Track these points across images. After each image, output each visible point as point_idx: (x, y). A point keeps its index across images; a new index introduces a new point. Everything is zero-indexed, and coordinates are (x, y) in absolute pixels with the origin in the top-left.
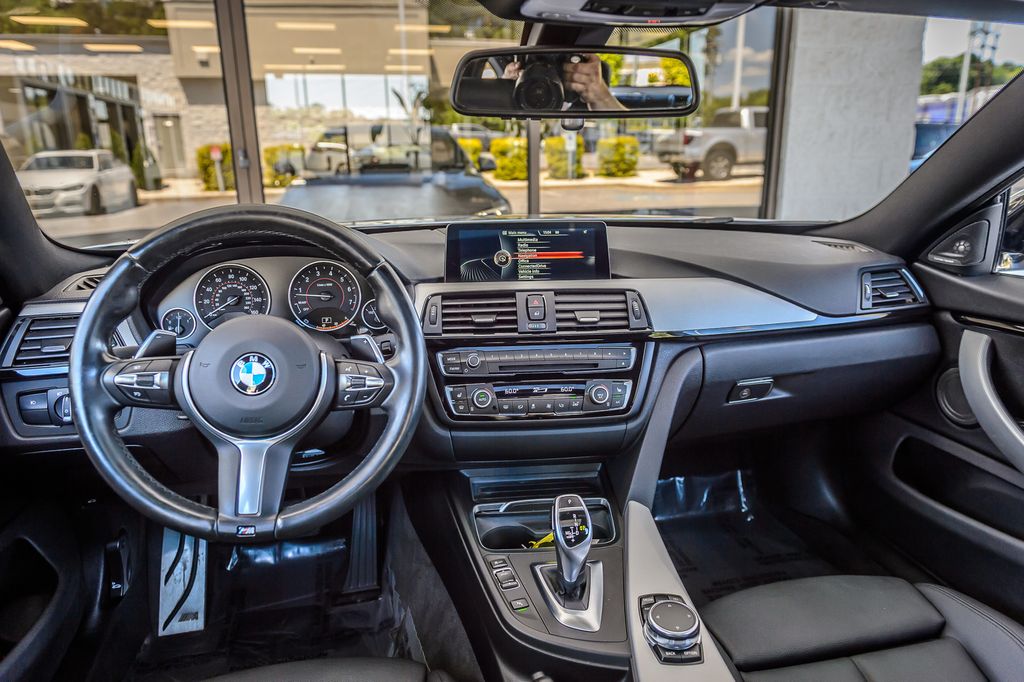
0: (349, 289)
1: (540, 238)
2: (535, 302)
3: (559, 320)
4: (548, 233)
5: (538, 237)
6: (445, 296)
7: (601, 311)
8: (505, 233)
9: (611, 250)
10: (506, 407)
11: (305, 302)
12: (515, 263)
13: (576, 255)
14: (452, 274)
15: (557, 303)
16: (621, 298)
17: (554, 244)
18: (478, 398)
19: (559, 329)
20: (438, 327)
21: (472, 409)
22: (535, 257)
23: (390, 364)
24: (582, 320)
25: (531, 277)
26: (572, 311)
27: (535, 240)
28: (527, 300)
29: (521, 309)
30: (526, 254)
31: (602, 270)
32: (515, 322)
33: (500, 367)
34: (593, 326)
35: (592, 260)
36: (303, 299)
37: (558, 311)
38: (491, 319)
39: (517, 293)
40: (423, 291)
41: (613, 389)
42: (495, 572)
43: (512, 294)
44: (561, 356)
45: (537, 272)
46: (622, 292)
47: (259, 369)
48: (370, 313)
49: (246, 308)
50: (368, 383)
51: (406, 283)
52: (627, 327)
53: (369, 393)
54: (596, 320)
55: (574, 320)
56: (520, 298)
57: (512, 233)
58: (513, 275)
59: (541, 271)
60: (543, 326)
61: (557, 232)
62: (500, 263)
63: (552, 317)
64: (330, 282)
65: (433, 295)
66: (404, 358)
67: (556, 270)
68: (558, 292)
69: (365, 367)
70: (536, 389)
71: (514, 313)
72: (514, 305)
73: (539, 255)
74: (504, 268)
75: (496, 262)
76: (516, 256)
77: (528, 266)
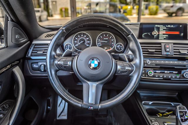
0: (112, 40)
1: (167, 28)
2: (167, 46)
3: (174, 52)
4: (169, 26)
5: (166, 27)
8: (156, 26)
10: (157, 76)
11: (100, 43)
12: (159, 35)
13: (177, 33)
15: (174, 47)
17: (170, 29)
18: (149, 73)
19: (175, 55)
21: (147, 76)
22: (165, 33)
23: (132, 63)
24: (182, 52)
25: (163, 39)
26: (178, 50)
27: (165, 28)
28: (165, 45)
29: (163, 48)
30: (162, 32)
32: (161, 52)
33: (156, 65)
35: (182, 34)
36: (100, 42)
37: (174, 49)
38: (154, 51)
39: (162, 43)
42: (153, 123)
43: (160, 44)
44: (174, 63)
45: (165, 37)
47: (96, 62)
49: (85, 44)
50: (126, 68)
53: (126, 72)
54: (186, 52)
55: (179, 52)
56: (163, 45)
57: (158, 26)
58: (158, 38)
59: (166, 37)
60: (170, 53)
61: (172, 26)
62: (154, 34)
63: (172, 51)
64: (107, 38)
68: (174, 44)
69: (125, 64)
70: (166, 72)
71: (161, 49)
72: (161, 47)
73: (166, 33)
74: (155, 36)
75: (153, 34)
76: (159, 33)
77: (162, 36)
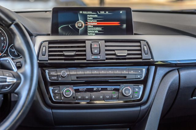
0: (2, 38)
1: (99, 15)
2: (95, 45)
3: (107, 55)
4: (102, 12)
5: (97, 14)
6: (50, 42)
7: (128, 50)
8: (81, 12)
9: (134, 22)
10: (80, 97)
12: (86, 27)
13: (116, 24)
14: (55, 31)
15: (106, 46)
16: (138, 44)
18: (65, 92)
19: (107, 59)
20: (46, 57)
21: (63, 98)
22: (96, 24)
23: (19, 72)
24: (118, 54)
25: (94, 34)
26: (114, 50)
27: (96, 16)
28: (91, 44)
29: (88, 49)
30: (91, 23)
31: (129, 30)
32: (85, 55)
33: (77, 78)
34: (124, 58)
35: (125, 26)
37: (106, 50)
38: (73, 53)
39: (86, 41)
40: (39, 40)
41: (134, 89)
43: (84, 42)
44: (108, 72)
45: (97, 32)
46: (139, 41)
48: (13, 50)
50: (8, 80)
51: (31, 35)
52: (141, 58)
53: (8, 86)
54: (125, 54)
55: (115, 54)
56: (88, 44)
57: (85, 12)
58: (85, 32)
59: (99, 31)
60: (99, 57)
61: (107, 12)
62: (79, 27)
63: (103, 52)
65: (44, 42)
66: (27, 68)
67: (106, 31)
68: (106, 41)
69: (7, 73)
70: (95, 88)
71: (85, 51)
72: (85, 47)
73: (98, 24)
74: (80, 29)
75: (77, 27)
76: (87, 24)
77: (92, 29)
